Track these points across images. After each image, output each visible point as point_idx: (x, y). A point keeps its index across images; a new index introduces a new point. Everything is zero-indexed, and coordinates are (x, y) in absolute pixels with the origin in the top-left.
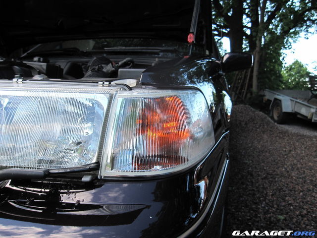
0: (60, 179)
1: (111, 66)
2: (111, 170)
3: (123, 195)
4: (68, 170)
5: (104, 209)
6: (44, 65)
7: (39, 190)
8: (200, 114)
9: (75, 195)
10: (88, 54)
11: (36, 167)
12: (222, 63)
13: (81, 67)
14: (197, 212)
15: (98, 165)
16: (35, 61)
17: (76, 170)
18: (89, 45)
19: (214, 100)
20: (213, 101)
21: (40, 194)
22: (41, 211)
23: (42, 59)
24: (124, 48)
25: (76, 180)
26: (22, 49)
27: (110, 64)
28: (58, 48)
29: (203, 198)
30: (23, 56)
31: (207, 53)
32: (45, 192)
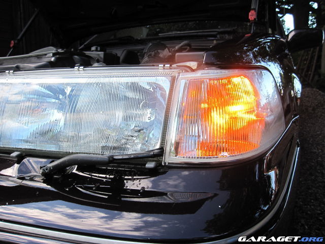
0: (123, 165)
1: (168, 50)
2: (176, 156)
3: (183, 183)
4: (132, 156)
5: (168, 197)
6: (101, 54)
7: (104, 176)
8: (268, 96)
9: (140, 181)
10: (143, 42)
11: (100, 153)
12: (287, 41)
13: (137, 54)
14: (269, 204)
15: (162, 151)
16: (93, 51)
17: (140, 156)
18: (143, 32)
19: (281, 82)
20: (281, 84)
21: (105, 180)
22: (107, 197)
23: (99, 48)
24: (179, 32)
25: (140, 166)
26: (79, 42)
27: (167, 49)
28: (112, 37)
29: (274, 188)
30: (80, 48)
31: (270, 31)
32: (110, 178)
